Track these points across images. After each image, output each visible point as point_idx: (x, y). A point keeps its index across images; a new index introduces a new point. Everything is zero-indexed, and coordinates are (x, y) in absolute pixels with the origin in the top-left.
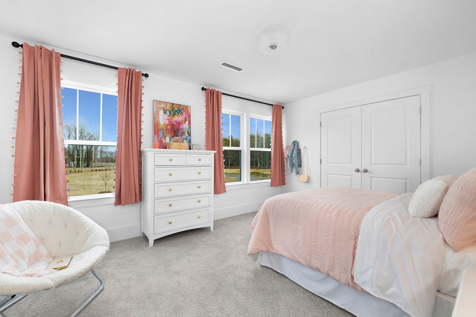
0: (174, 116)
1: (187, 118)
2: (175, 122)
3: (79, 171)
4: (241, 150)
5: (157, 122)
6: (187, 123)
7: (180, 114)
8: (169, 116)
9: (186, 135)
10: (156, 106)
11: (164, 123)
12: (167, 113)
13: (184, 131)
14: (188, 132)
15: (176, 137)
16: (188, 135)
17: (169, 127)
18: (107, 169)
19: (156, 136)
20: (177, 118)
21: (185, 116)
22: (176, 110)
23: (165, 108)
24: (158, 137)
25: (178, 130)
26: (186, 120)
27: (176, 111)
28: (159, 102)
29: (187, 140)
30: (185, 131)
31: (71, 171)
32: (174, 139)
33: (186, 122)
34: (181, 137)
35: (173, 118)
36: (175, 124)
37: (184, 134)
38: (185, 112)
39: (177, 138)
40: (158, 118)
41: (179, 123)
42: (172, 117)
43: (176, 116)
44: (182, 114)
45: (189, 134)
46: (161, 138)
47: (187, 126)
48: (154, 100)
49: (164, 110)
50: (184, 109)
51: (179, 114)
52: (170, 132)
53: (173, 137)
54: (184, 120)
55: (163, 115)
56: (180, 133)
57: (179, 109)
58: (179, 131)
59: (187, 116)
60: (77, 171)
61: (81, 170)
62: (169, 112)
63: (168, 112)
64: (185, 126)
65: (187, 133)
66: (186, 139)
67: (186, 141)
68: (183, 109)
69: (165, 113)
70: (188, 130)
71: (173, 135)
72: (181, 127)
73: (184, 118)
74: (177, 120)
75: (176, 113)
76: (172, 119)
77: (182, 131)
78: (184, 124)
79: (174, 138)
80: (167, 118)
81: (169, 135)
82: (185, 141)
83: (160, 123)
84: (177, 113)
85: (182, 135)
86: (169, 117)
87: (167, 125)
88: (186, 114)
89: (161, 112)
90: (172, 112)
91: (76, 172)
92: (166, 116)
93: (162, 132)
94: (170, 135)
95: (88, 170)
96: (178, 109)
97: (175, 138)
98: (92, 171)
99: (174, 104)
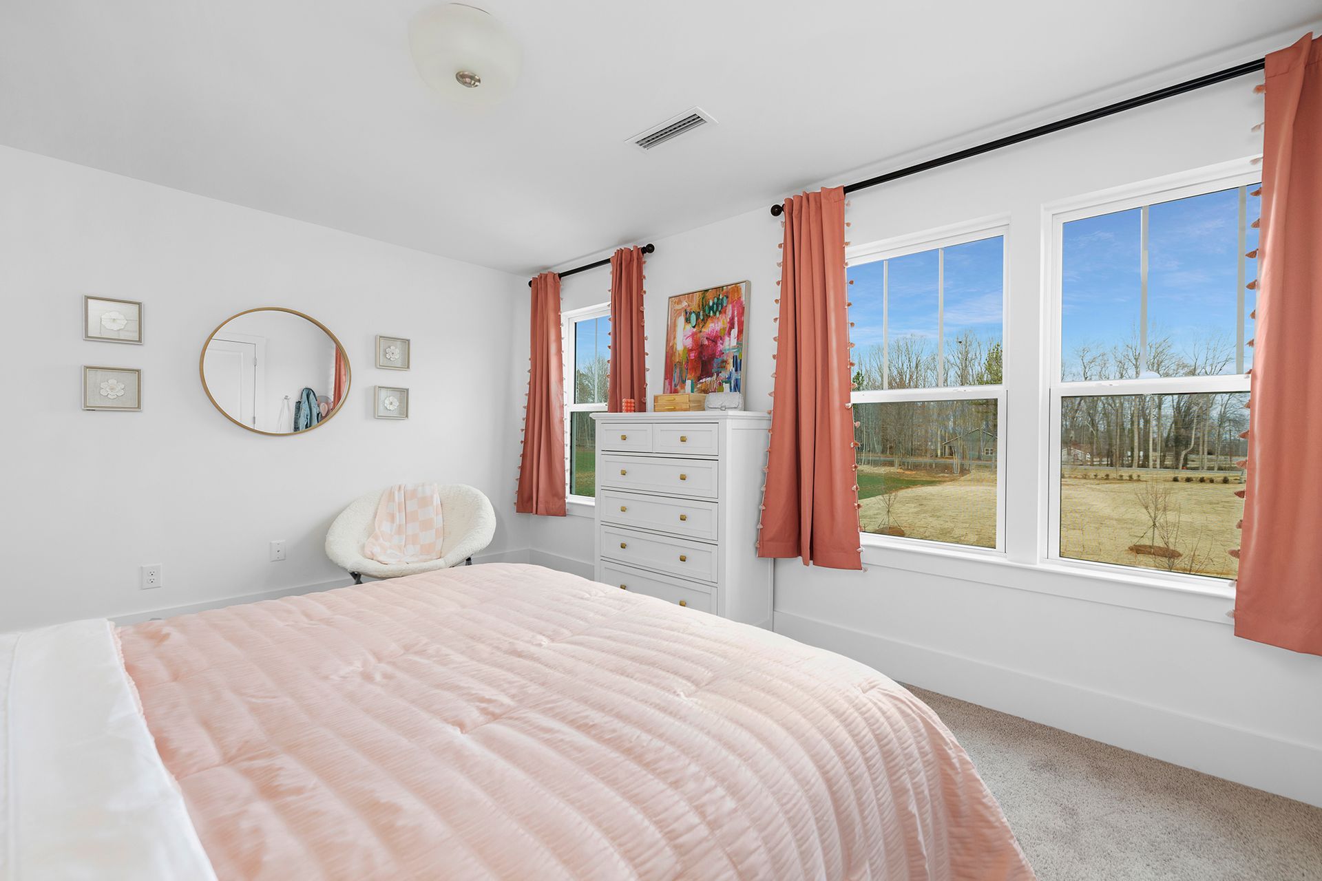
0: (705, 323)
1: (736, 318)
2: (707, 338)
3: (1131, 477)
4: (996, 400)
5: (672, 347)
6: (735, 332)
7: (720, 312)
8: (694, 327)
9: (731, 367)
10: (673, 310)
11: (685, 347)
12: (692, 319)
13: (725, 358)
14: (735, 358)
15: (705, 377)
16: (734, 369)
17: (692, 355)
18: (1230, 478)
19: (667, 382)
20: (713, 325)
21: (729, 315)
22: (711, 304)
23: (688, 310)
24: (670, 384)
25: (713, 357)
26: (732, 327)
27: (711, 308)
28: (677, 299)
29: (731, 384)
30: (727, 356)
31: (1107, 476)
32: (702, 383)
33: (733, 331)
34: (718, 375)
35: (703, 330)
36: (706, 342)
37: (724, 367)
38: (731, 303)
39: (709, 379)
40: (675, 338)
41: (715, 339)
42: (701, 326)
43: (709, 320)
44: (723, 311)
45: (737, 365)
46: (675, 386)
47: (734, 342)
48: (671, 296)
49: (686, 313)
50: (730, 296)
51: (718, 313)
52: (694, 369)
53: (700, 378)
54: (727, 326)
55: (684, 328)
56: (715, 365)
57: (718, 299)
58: (713, 360)
59: (736, 313)
60: (1126, 477)
61: (1139, 476)
62: (695, 317)
63: (693, 317)
64: (730, 344)
65: (732, 364)
66: (728, 380)
67: (728, 385)
68: (727, 297)
69: (688, 320)
70: (735, 354)
71: (699, 373)
72: (720, 347)
73: (728, 320)
74: (711, 332)
75: (710, 313)
76: (701, 332)
77: (720, 360)
78: (727, 339)
79: (701, 381)
80: (690, 334)
81: (691, 374)
82: (726, 386)
83: (676, 349)
84: (713, 312)
85: (720, 370)
86: (695, 330)
87: (690, 351)
88: (733, 307)
89: (681, 320)
90: (701, 314)
91: (1122, 480)
92: (689, 327)
93: (678, 370)
94: (693, 374)
95: (1163, 478)
96: (716, 300)
97: (704, 380)
98: (1175, 480)
99: (707, 291)
